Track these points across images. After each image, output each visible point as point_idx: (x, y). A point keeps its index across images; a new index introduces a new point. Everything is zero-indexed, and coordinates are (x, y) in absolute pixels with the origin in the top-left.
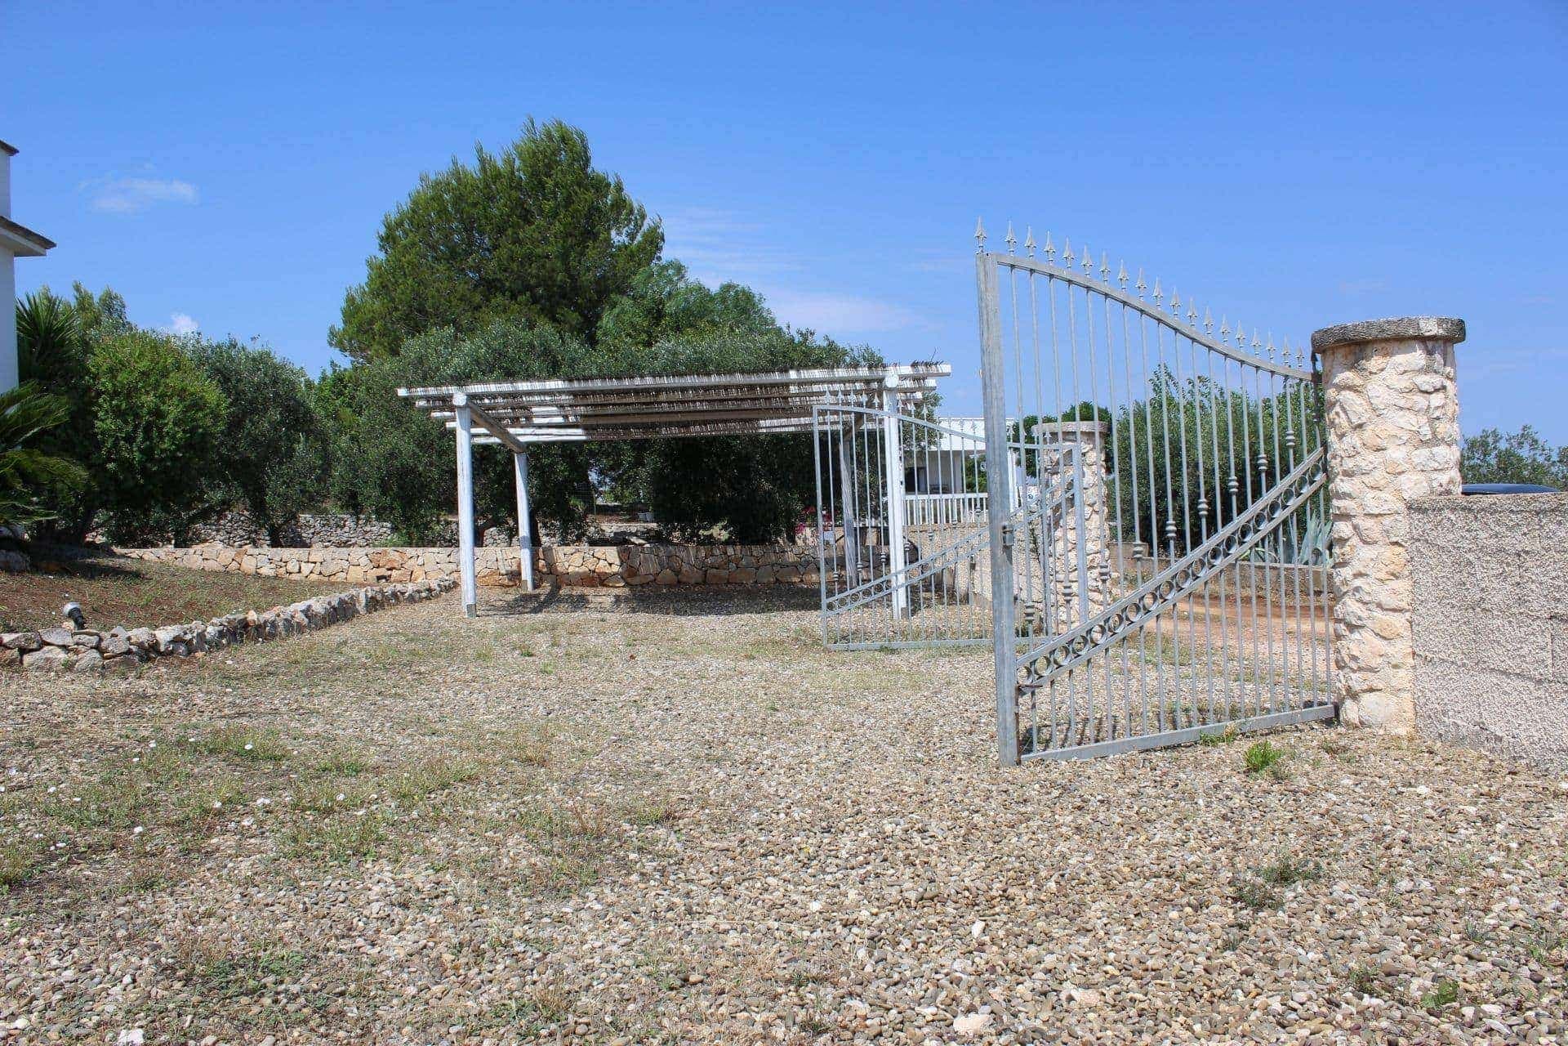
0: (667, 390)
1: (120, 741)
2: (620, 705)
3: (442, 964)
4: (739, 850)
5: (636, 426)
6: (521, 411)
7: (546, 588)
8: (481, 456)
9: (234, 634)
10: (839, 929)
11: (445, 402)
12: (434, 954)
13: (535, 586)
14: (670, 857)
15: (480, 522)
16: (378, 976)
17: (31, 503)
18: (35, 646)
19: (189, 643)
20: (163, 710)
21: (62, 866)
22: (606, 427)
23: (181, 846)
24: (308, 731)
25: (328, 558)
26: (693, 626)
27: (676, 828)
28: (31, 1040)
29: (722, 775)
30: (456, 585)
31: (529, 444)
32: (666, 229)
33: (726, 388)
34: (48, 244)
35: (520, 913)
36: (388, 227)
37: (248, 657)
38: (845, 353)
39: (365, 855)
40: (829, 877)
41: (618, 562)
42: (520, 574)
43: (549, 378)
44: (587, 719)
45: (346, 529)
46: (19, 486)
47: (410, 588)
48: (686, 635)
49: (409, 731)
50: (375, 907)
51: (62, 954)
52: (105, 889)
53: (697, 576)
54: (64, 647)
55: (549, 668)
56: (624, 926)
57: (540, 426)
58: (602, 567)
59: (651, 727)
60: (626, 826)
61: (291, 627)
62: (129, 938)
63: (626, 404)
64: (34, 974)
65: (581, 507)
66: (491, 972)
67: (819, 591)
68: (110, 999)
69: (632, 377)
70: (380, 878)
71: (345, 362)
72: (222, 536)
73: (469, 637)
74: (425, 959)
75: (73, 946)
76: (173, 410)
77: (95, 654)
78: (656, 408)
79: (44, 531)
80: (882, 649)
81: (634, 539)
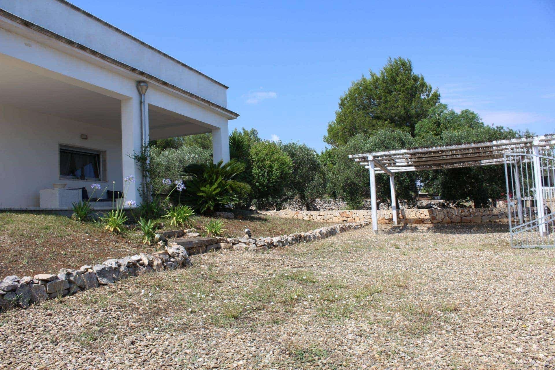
0: (445, 151)
1: (263, 274)
2: (433, 267)
3: (375, 358)
4: (484, 324)
5: (434, 165)
6: (392, 161)
7: (402, 224)
8: (378, 177)
9: (297, 240)
10: (531, 360)
11: (365, 159)
12: (372, 354)
13: (399, 223)
14: (457, 325)
15: (378, 201)
16: (353, 360)
17: (234, 197)
18: (237, 242)
19: (283, 242)
20: (276, 264)
21: (249, 314)
22: (423, 165)
23: (285, 310)
24: (323, 273)
25: (326, 214)
26: (458, 239)
27: (458, 314)
28: (244, 368)
29: (474, 295)
30: (370, 223)
31: (396, 173)
32: (440, 92)
33: (468, 149)
34: (237, 115)
35: (402, 341)
36: (342, 100)
37: (302, 247)
38: (516, 133)
39: (346, 317)
40: (523, 338)
41: (428, 215)
42: (392, 219)
43: (401, 149)
44: (421, 272)
45: (331, 204)
46: (231, 192)
47: (354, 224)
48: (456, 242)
49: (358, 274)
50: (350, 336)
51: (251, 342)
52: (262, 322)
53: (458, 219)
54: (245, 243)
55: (405, 253)
56: (441, 350)
57: (399, 166)
58: (422, 217)
59: (445, 276)
60: (439, 312)
61: (315, 237)
62: (271, 339)
63: (431, 157)
64: (244, 347)
65: (413, 195)
66: (392, 362)
67: (508, 225)
68: (267, 358)
69: (432, 147)
70: (351, 325)
71: (330, 147)
72: (291, 207)
73: (376, 241)
74: (369, 356)
75: (254, 340)
76: (276, 166)
77: (254, 246)
78: (441, 158)
79: (238, 206)
80: (536, 248)
81: (434, 206)
